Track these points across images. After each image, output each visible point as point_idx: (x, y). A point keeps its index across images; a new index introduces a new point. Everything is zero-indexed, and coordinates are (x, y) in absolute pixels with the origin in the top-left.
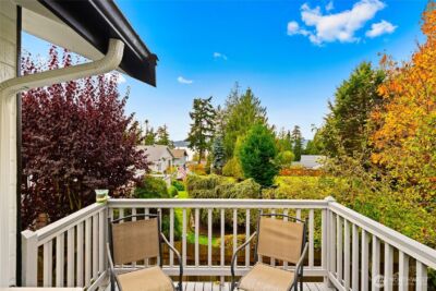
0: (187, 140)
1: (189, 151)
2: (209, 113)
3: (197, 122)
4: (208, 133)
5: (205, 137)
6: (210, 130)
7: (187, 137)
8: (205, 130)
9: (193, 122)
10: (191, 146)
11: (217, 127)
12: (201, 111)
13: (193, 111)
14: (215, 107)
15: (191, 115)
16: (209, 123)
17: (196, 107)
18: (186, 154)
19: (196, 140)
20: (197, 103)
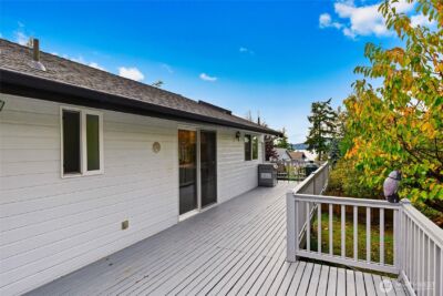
0: (306, 143)
1: (307, 153)
2: (328, 115)
3: (315, 124)
4: (328, 136)
5: (324, 140)
6: (329, 132)
7: (306, 140)
8: (325, 132)
9: (312, 125)
10: (310, 149)
11: (338, 129)
12: (319, 114)
13: (312, 114)
14: (335, 109)
15: (310, 119)
16: (329, 125)
17: (314, 110)
18: (304, 156)
19: (315, 143)
20: (315, 107)
